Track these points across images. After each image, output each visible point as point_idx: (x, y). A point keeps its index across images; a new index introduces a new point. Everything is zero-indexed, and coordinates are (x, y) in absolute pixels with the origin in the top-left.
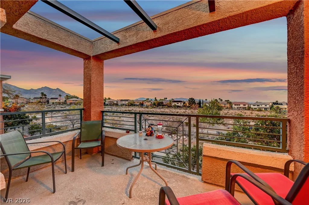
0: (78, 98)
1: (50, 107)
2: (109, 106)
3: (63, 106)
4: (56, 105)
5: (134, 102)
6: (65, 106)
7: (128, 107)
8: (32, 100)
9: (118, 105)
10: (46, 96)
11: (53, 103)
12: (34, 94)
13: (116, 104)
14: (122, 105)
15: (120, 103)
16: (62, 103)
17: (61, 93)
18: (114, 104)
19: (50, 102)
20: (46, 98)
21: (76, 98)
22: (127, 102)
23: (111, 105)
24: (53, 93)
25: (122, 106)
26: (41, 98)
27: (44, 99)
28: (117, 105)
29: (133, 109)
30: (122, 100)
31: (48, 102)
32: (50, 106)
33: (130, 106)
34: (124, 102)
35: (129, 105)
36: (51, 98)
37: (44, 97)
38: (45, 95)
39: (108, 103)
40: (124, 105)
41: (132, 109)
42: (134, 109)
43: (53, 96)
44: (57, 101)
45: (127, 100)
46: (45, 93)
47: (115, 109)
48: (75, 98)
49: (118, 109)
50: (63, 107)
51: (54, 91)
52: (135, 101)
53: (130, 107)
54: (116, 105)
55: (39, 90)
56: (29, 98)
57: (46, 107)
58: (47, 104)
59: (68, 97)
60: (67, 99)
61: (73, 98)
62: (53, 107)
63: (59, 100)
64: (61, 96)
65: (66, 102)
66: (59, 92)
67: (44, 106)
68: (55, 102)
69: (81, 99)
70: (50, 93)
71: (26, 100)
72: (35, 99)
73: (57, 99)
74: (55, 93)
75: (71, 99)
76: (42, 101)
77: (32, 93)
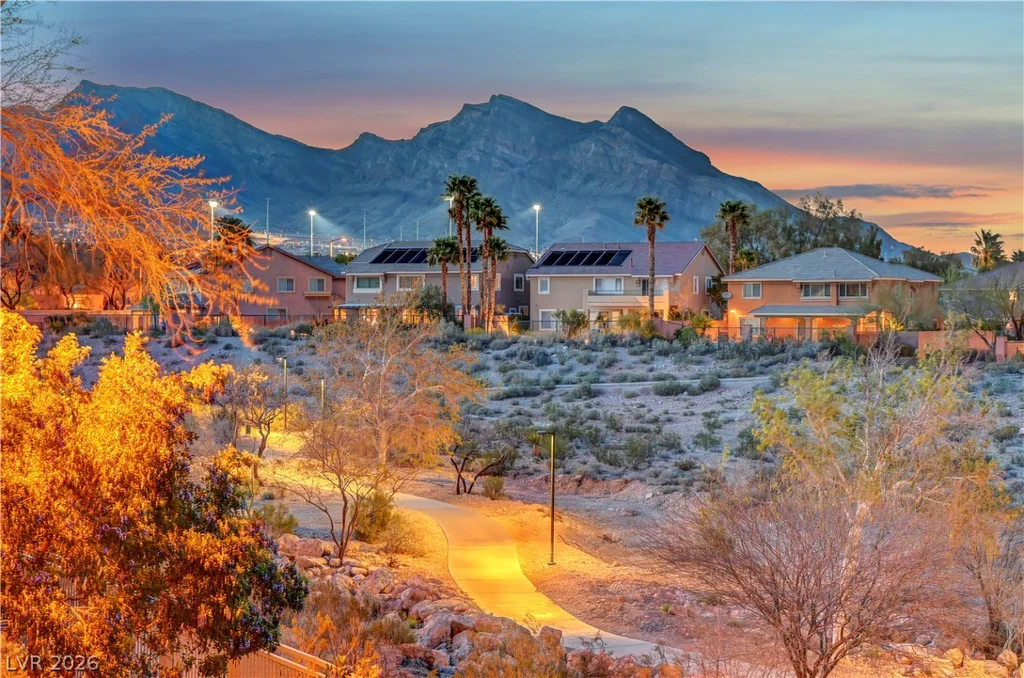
0: (873, 249)
1: (544, 375)
3: (682, 361)
4: (602, 356)
6: (711, 366)
8: (363, 281)
10: (500, 223)
11: (577, 321)
12: (385, 202)
16: (676, 325)
19: (537, 313)
20: (496, 246)
21: (848, 245)
24: (574, 182)
26: (450, 252)
27: (478, 267)
31: (517, 302)
32: (544, 361)
36: (554, 259)
37: (478, 237)
43: (578, 232)
44: (614, 291)
48: (833, 242)
50: (685, 375)
51: (591, 147)
55: (432, 143)
56: (341, 260)
57: (493, 375)
58: (504, 326)
59: (745, 237)
60: (738, 269)
61: (815, 245)
62: (572, 376)
63: (645, 282)
64: (664, 218)
65: (722, 304)
66: (642, 160)
67: (478, 357)
68: (590, 307)
69: (920, 260)
70: (547, 184)
71: (308, 282)
72: (389, 268)
73: (618, 263)
74: (592, 185)
75: (786, 255)
76: (455, 297)
77: (374, 194)
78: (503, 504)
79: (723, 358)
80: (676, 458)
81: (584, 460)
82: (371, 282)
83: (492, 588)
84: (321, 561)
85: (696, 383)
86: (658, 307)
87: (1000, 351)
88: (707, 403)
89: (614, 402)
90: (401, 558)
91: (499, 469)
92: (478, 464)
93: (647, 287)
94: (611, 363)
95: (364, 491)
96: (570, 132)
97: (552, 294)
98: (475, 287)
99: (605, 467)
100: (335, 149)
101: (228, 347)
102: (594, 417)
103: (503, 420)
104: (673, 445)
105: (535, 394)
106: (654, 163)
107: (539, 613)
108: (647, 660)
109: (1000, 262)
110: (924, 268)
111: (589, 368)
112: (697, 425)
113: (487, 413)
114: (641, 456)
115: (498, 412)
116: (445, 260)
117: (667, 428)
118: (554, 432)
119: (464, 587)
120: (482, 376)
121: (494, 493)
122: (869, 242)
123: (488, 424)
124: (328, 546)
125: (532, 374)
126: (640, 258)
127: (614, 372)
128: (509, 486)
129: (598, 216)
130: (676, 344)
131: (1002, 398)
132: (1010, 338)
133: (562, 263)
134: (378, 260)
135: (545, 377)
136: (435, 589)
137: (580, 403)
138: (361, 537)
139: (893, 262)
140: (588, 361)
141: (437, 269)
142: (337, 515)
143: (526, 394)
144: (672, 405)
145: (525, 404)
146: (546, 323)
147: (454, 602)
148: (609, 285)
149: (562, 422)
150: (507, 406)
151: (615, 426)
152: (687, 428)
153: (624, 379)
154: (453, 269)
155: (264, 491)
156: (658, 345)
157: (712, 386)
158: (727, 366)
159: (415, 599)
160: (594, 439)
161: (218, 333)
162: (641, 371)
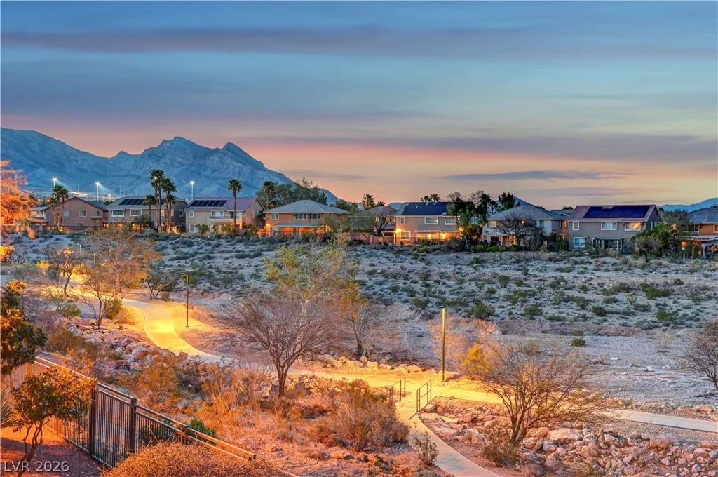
0: (323, 200)
2: (506, 255)
3: (247, 244)
4: (215, 242)
5: (693, 228)
6: (258, 246)
7: (641, 261)
8: (116, 212)
9: (567, 247)
10: (173, 189)
11: (204, 229)
12: (129, 179)
13: (553, 238)
14: (599, 248)
15: (579, 233)
16: (245, 230)
17: (246, 169)
18: (543, 238)
19: (188, 225)
20: (171, 198)
21: (314, 199)
22: (636, 226)
23: (518, 249)
24: (209, 172)
25: (595, 254)
26: (152, 200)
27: (164, 206)
28: (558, 244)
29: (678, 283)
30: (595, 212)
31: (180, 221)
32: (191, 245)
33: (659, 256)
34: (609, 227)
35: (646, 251)
36: (196, 204)
37: (164, 194)
38: (170, 186)
39: (498, 234)
40: (608, 244)
41: (672, 277)
42: (688, 279)
43: (210, 192)
44: (219, 217)
45: (637, 211)
46: (166, 175)
47: (545, 275)
48: (308, 198)
49: (565, 275)
50: (247, 251)
51: (215, 158)
52: (696, 220)
53: (654, 261)
54: (550, 249)
55: (150, 156)
56: (107, 203)
57: (170, 251)
58: (175, 231)
59: (273, 196)
60: (270, 208)
61: (302, 198)
62: (202, 251)
63: (232, 213)
64: (240, 187)
65: (264, 222)
66: (236, 164)
67: (164, 243)
68: (210, 223)
69: (342, 205)
70: (196, 174)
71: (93, 212)
72: (127, 207)
73: (222, 205)
74: (216, 173)
75: (289, 202)
76: (154, 218)
77: (125, 176)
78: (169, 303)
79: (264, 243)
80: (242, 283)
81: (205, 285)
82: (119, 212)
83: (162, 337)
84: (90, 327)
85: (252, 254)
86: (237, 223)
87: (371, 241)
88: (256, 261)
89: (219, 261)
90: (124, 326)
91: (169, 288)
92: (160, 287)
93: (233, 215)
94: (218, 245)
95: (108, 298)
96: (207, 153)
97: (195, 218)
98: (163, 215)
99: (213, 287)
100: (109, 157)
101: (57, 239)
102: (211, 267)
103: (172, 269)
104: (242, 278)
105: (187, 258)
106: (241, 165)
107: (180, 347)
108: (218, 364)
109: (373, 206)
110: (343, 208)
111: (210, 248)
112: (252, 270)
113: (166, 266)
114: (228, 282)
115: (171, 266)
116: (150, 204)
117: (240, 271)
118: (194, 273)
119: (150, 336)
120: (165, 251)
121: (165, 299)
122: (320, 197)
123: (166, 271)
124: (94, 321)
125: (186, 250)
126: (230, 203)
127: (219, 249)
128: (172, 295)
129: (218, 186)
130: (245, 238)
131: (372, 259)
132: (375, 235)
133: (199, 205)
134: (122, 203)
135: (191, 251)
136: (139, 338)
137: (205, 262)
138: (108, 317)
139: (331, 206)
140: (209, 244)
141: (147, 207)
142: (97, 308)
143: (183, 258)
144: (242, 262)
145: (183, 262)
146: (192, 230)
147: (145, 343)
148: (218, 214)
149: (198, 269)
150: (175, 263)
151: (219, 271)
152: (247, 272)
153: (223, 252)
154: (153, 207)
155: (68, 299)
156: (237, 238)
157: (259, 254)
158: (265, 247)
159: (129, 342)
160: (210, 276)
161: (53, 233)
162: (230, 248)
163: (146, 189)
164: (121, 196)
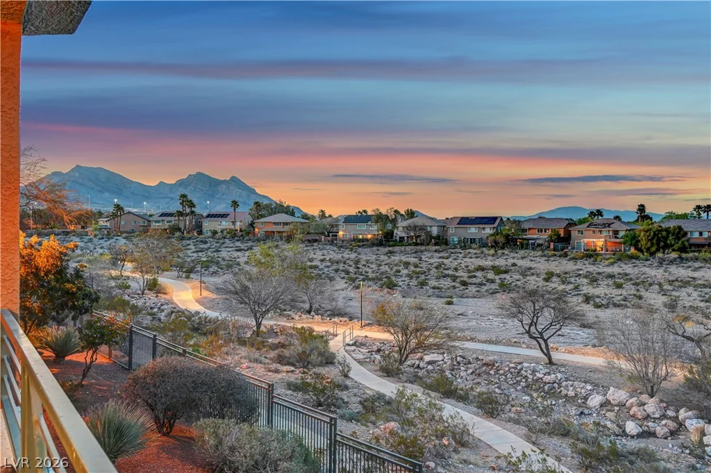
0: (293, 214)
1: (206, 246)
2: (408, 248)
3: (242, 243)
4: (221, 241)
5: (524, 231)
6: (250, 244)
7: (492, 251)
8: (156, 222)
9: (446, 243)
10: (194, 206)
11: (215, 233)
12: (166, 200)
13: (438, 237)
14: (466, 244)
15: (454, 234)
16: (241, 234)
17: (244, 193)
18: (432, 237)
19: (204, 230)
20: (192, 212)
21: (286, 213)
22: (488, 230)
23: (416, 244)
24: (219, 196)
25: (464, 248)
26: (180, 214)
27: (188, 218)
28: (441, 241)
29: (514, 265)
30: (465, 221)
31: (199, 228)
32: (206, 243)
33: (503, 248)
34: (473, 230)
35: (495, 245)
36: (209, 216)
37: (188, 210)
38: (192, 205)
39: (403, 235)
40: (473, 241)
41: (511, 261)
42: (520, 263)
44: (225, 224)
45: (492, 220)
46: (190, 197)
47: (432, 261)
48: (283, 212)
49: (445, 261)
50: (243, 246)
51: (224, 186)
52: (526, 226)
53: (500, 252)
54: (436, 244)
55: (180, 185)
56: (151, 216)
57: (192, 247)
58: (196, 234)
59: (260, 210)
60: (258, 219)
61: (279, 213)
62: (213, 247)
63: (233, 222)
64: (238, 205)
65: (254, 228)
66: (237, 190)
67: (188, 242)
68: (219, 228)
69: (305, 216)
70: (212, 197)
71: (141, 222)
72: (163, 218)
73: (226, 217)
74: (224, 196)
75: (271, 215)
76: (182, 226)
77: (164, 198)
78: (190, 280)
79: (254, 242)
80: (238, 267)
81: (214, 268)
82: (158, 222)
83: (184, 302)
84: (136, 296)
85: (246, 248)
86: (236, 228)
87: (323, 240)
88: (247, 253)
89: (224, 254)
90: (159, 295)
91: (190, 271)
92: (184, 270)
93: (234, 223)
94: (224, 243)
95: (149, 277)
96: (218, 183)
97: (208, 226)
98: (187, 223)
99: (219, 270)
100: (153, 185)
101: (117, 239)
102: (219, 257)
103: (193, 258)
104: (238, 264)
105: (203, 251)
106: (241, 191)
107: (195, 307)
108: (218, 317)
109: (325, 217)
110: (306, 219)
111: (218, 244)
112: (245, 259)
113: (189, 257)
114: (229, 267)
115: (193, 256)
116: (179, 216)
117: (238, 260)
118: (207, 261)
119: (176, 301)
120: (189, 247)
121: (187, 277)
122: (290, 211)
123: (189, 260)
124: (139, 292)
125: (202, 246)
126: (232, 216)
127: (224, 245)
128: (192, 275)
129: (225, 205)
130: (241, 238)
131: (323, 251)
132: (326, 236)
133: (211, 217)
134: (160, 216)
135: (206, 247)
136: (170, 302)
137: (215, 254)
138: (149, 289)
139: (298, 217)
140: (217, 243)
141: (177, 218)
142: (141, 284)
143: (201, 251)
144: (239, 254)
145: (200, 254)
146: (207, 233)
147: (172, 305)
148: (224, 223)
149: (210, 258)
150: (195, 255)
151: (224, 260)
152: (242, 260)
153: (227, 247)
154: (181, 218)
155: (123, 278)
156: (236, 238)
157: (251, 248)
158: (254, 244)
159: (162, 305)
160: (218, 263)
161: (114, 236)
162: (232, 245)
163: (176, 207)
164: (160, 211)
